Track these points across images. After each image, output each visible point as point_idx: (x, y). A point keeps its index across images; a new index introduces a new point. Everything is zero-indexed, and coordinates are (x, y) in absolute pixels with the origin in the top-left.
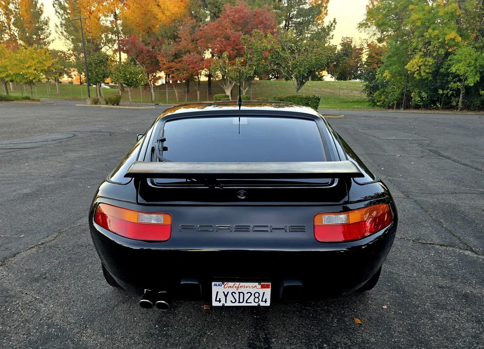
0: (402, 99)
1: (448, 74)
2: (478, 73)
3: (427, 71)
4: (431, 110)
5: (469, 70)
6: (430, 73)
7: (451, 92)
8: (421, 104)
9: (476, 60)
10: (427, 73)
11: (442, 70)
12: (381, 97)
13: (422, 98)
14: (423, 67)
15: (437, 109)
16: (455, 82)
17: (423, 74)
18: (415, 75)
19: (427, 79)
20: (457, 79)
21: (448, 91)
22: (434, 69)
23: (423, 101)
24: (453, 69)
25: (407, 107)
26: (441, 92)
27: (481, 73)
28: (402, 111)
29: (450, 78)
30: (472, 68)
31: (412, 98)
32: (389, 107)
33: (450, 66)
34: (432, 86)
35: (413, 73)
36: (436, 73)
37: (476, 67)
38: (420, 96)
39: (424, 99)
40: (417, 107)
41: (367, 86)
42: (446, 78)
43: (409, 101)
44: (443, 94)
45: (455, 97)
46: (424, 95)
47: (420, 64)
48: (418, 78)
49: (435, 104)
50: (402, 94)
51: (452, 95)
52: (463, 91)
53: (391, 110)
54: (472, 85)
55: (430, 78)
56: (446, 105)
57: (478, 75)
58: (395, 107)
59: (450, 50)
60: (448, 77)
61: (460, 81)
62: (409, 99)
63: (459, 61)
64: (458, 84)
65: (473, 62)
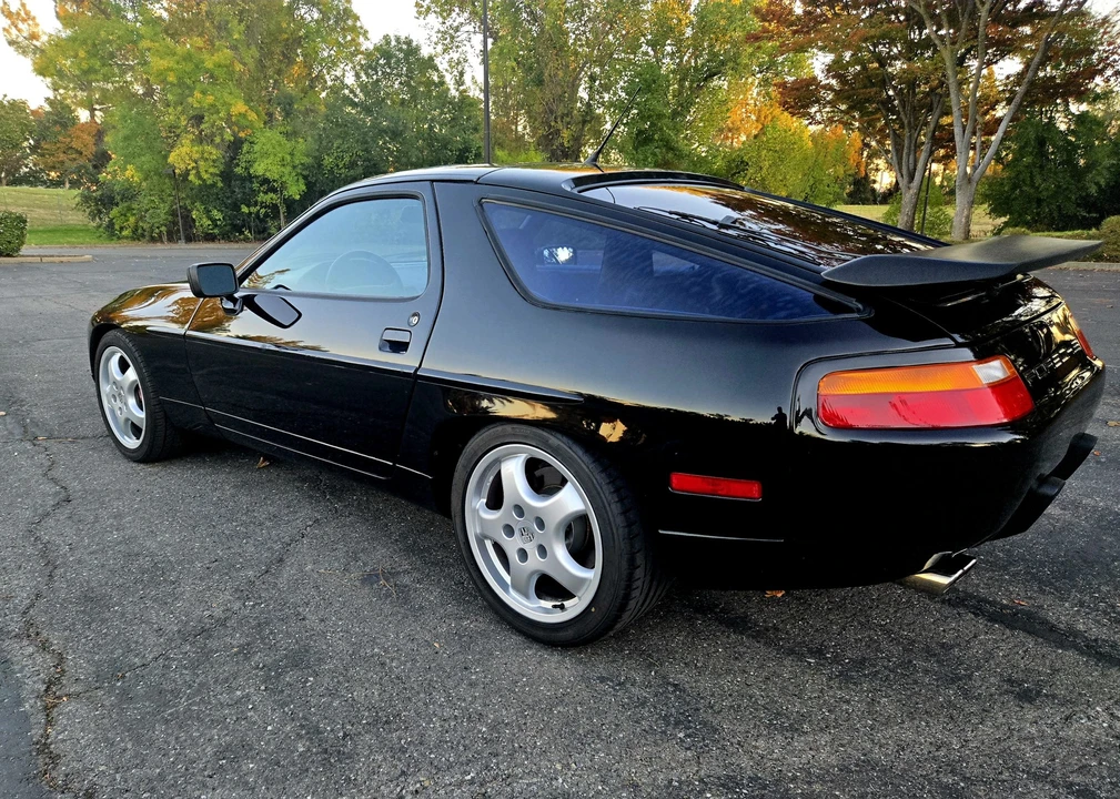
0: (175, 223)
1: (250, 178)
2: (300, 178)
3: (211, 170)
4: (237, 242)
5: (286, 172)
6: (217, 175)
7: (263, 211)
8: (216, 231)
9: (292, 154)
10: (211, 174)
11: (238, 170)
12: (127, 220)
13: (214, 221)
14: (201, 163)
15: (246, 240)
16: (266, 193)
17: (205, 176)
18: (191, 177)
19: (214, 185)
20: (265, 187)
21: (258, 208)
22: (222, 167)
23: (216, 226)
24: (259, 169)
25: (189, 239)
26: (245, 209)
27: (305, 177)
28: (182, 245)
29: (255, 186)
30: (289, 168)
31: (194, 220)
32: (153, 240)
33: (250, 163)
34: (228, 198)
35: (187, 173)
36: (227, 176)
37: (294, 167)
38: (210, 218)
39: (219, 223)
40: (210, 238)
41: (86, 199)
42: (248, 184)
43: (191, 227)
44: (250, 213)
45: (272, 219)
46: (217, 215)
47: (196, 156)
48: (197, 182)
49: (241, 233)
50: (173, 213)
51: (266, 215)
52: (282, 210)
53: (159, 246)
54: (298, 197)
55: (220, 185)
56: (259, 233)
57: (302, 181)
58: (165, 238)
59: (242, 135)
60: (252, 182)
61: (274, 190)
62: (189, 222)
63: (266, 155)
64: (271, 195)
65: (289, 157)
